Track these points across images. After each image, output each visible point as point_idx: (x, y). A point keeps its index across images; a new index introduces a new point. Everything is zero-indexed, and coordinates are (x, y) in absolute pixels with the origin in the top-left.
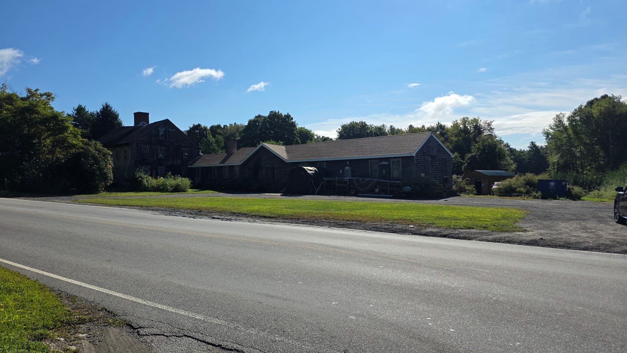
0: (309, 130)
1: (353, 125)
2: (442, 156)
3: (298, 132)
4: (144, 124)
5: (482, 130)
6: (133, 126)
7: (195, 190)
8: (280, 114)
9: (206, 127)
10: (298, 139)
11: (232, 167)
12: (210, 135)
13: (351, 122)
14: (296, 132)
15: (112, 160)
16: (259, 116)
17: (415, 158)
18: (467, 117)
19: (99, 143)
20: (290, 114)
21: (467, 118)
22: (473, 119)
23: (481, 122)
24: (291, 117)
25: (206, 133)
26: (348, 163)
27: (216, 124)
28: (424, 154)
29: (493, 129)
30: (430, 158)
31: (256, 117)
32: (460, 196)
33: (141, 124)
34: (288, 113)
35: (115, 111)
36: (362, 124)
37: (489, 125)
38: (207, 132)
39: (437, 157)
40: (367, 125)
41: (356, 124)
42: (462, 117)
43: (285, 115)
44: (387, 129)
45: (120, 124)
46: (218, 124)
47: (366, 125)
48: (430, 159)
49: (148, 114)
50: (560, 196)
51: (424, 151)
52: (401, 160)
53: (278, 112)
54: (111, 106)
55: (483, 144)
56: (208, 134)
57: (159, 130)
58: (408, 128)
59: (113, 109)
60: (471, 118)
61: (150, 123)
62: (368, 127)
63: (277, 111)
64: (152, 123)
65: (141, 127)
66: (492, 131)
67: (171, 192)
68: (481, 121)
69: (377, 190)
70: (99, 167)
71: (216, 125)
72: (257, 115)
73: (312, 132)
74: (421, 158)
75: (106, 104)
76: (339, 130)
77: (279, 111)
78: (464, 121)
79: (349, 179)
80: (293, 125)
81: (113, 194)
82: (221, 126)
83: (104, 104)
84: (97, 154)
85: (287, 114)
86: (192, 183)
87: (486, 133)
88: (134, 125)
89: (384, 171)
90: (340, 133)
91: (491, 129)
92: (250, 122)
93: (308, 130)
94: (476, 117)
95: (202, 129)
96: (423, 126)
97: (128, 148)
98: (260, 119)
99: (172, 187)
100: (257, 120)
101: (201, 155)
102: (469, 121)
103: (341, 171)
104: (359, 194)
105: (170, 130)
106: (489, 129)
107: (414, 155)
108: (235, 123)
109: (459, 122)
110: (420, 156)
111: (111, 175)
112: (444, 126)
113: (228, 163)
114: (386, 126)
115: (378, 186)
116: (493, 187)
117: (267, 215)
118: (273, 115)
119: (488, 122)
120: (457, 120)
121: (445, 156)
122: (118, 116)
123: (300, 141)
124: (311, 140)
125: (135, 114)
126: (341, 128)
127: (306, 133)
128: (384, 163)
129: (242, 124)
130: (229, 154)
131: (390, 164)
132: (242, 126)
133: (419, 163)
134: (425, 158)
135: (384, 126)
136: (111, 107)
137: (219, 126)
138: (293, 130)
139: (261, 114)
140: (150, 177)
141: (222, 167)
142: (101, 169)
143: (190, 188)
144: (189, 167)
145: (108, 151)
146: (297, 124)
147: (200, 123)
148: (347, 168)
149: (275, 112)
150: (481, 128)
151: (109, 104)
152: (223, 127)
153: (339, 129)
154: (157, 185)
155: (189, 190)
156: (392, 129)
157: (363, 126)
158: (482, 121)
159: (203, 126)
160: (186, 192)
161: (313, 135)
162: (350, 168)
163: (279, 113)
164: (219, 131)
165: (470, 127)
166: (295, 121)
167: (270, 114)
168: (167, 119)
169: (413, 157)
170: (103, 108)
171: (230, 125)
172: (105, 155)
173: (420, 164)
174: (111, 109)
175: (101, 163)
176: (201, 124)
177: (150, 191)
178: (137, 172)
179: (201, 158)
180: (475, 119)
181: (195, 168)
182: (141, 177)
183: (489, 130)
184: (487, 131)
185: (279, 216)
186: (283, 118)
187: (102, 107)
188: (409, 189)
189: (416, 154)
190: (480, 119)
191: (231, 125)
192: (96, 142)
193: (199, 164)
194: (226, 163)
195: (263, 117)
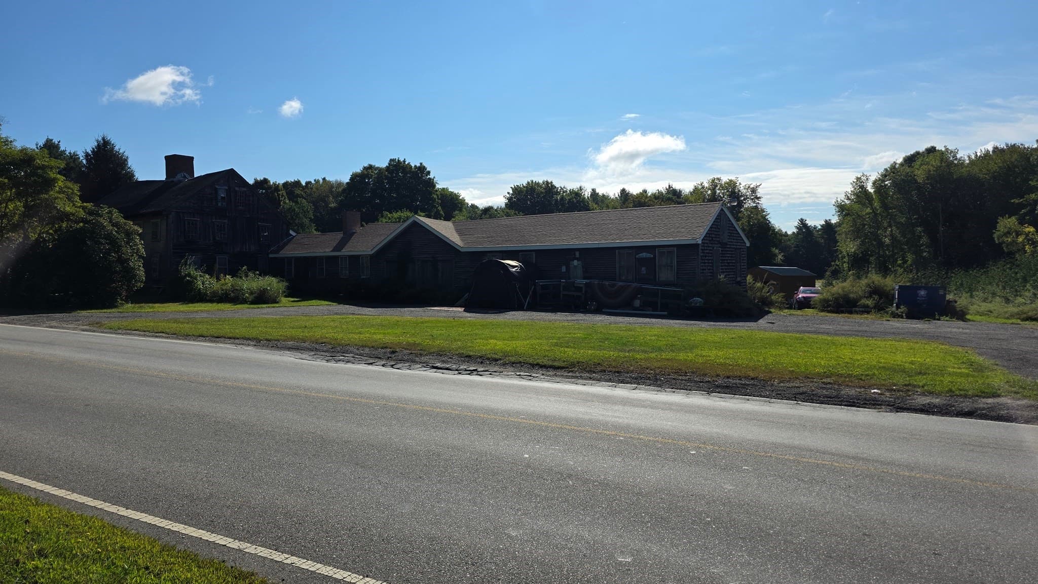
0: (456, 192)
1: (532, 187)
2: (734, 244)
3: (440, 197)
4: (185, 177)
5: (742, 198)
6: (164, 179)
7: (292, 299)
8: (408, 164)
9: (277, 183)
10: (440, 208)
11: (354, 259)
12: (285, 199)
13: (528, 183)
14: (435, 196)
15: (141, 244)
16: (370, 167)
17: (700, 247)
18: (719, 177)
19: (117, 211)
20: (424, 164)
21: (719, 179)
22: (728, 181)
23: (741, 186)
24: (426, 170)
25: (279, 195)
26: (577, 254)
27: (291, 179)
28: (712, 240)
29: (759, 198)
30: (720, 247)
31: (365, 168)
32: (771, 312)
33: (179, 177)
34: (421, 164)
35: (121, 151)
36: (548, 185)
37: (754, 191)
38: (280, 193)
39: (729, 245)
40: (555, 187)
41: (538, 184)
42: (711, 177)
43: (415, 166)
44: (587, 193)
45: (131, 175)
46: (296, 180)
47: (553, 187)
48: (720, 249)
49: (192, 158)
50: (941, 315)
51: (713, 236)
52: (675, 250)
53: (404, 161)
54: (112, 142)
55: (749, 222)
56: (282, 198)
57: (217, 188)
58: (620, 194)
59: (116, 148)
60: (725, 179)
61: (195, 177)
62: (557, 190)
63: (402, 160)
64: (201, 176)
65: (180, 182)
66: (758, 201)
67: (252, 303)
68: (740, 184)
69: (637, 303)
70: (120, 257)
71: (293, 181)
72: (366, 165)
73: (461, 198)
74: (709, 247)
75: (103, 139)
76: (508, 196)
77: (405, 159)
78: (714, 184)
79: (586, 283)
80: (431, 183)
81: (147, 308)
82: (301, 183)
83: (100, 139)
84: (116, 231)
85: (419, 165)
86: (288, 288)
87: (749, 204)
88: (166, 179)
89: (643, 269)
90: (510, 199)
91: (758, 198)
92: (354, 177)
93: (455, 194)
94: (733, 178)
95: (270, 187)
96: (645, 191)
97: (159, 220)
98: (372, 172)
99: (251, 293)
100: (368, 174)
101: (291, 235)
102: (721, 185)
103: (564, 269)
104: (603, 310)
105: (237, 189)
106: (752, 197)
107: (700, 242)
108: (324, 179)
109: (706, 186)
110: (707, 243)
111: (141, 273)
112: (680, 191)
113: (347, 251)
114: (585, 189)
115: (639, 296)
116: (800, 296)
117: (546, 362)
118: (395, 166)
119: (752, 186)
120: (703, 183)
121: (739, 244)
122: (126, 160)
123: (442, 212)
124: (461, 210)
125: (167, 158)
126: (511, 192)
127: (452, 198)
128: (644, 255)
129: (339, 180)
130: (348, 236)
131: (655, 256)
132: (339, 184)
133: (706, 256)
134: (713, 248)
135: (581, 189)
136: (113, 144)
137: (297, 183)
138: (431, 193)
139: (373, 164)
140: (207, 276)
141: (336, 257)
142: (123, 261)
143: (286, 296)
144: (271, 256)
145: (136, 227)
146: (436, 183)
147: (267, 177)
148: (575, 263)
149: (398, 160)
150: (742, 196)
151: (108, 139)
152: (304, 184)
153: (508, 193)
154: (223, 290)
155: (284, 300)
156: (594, 193)
157: (549, 188)
158: (743, 184)
159: (272, 183)
160: (278, 303)
161: (462, 202)
162: (580, 262)
163: (406, 163)
164: (298, 192)
165: (723, 194)
166: (434, 177)
167: (389, 164)
168: (232, 169)
169: (697, 245)
170: (98, 145)
171: (315, 181)
172: (128, 234)
173: (707, 258)
174: (113, 149)
175: (124, 249)
176: (269, 179)
177: (211, 301)
178: (182, 266)
179: (293, 240)
180: (731, 181)
181: (283, 259)
182: (189, 275)
183: (752, 199)
184: (749, 202)
185: (573, 365)
186: (413, 172)
187: (96, 144)
188: (700, 302)
189: (702, 240)
190: (739, 181)
191: (317, 182)
192: (110, 209)
193: (291, 251)
194: (344, 250)
195: (378, 168)
